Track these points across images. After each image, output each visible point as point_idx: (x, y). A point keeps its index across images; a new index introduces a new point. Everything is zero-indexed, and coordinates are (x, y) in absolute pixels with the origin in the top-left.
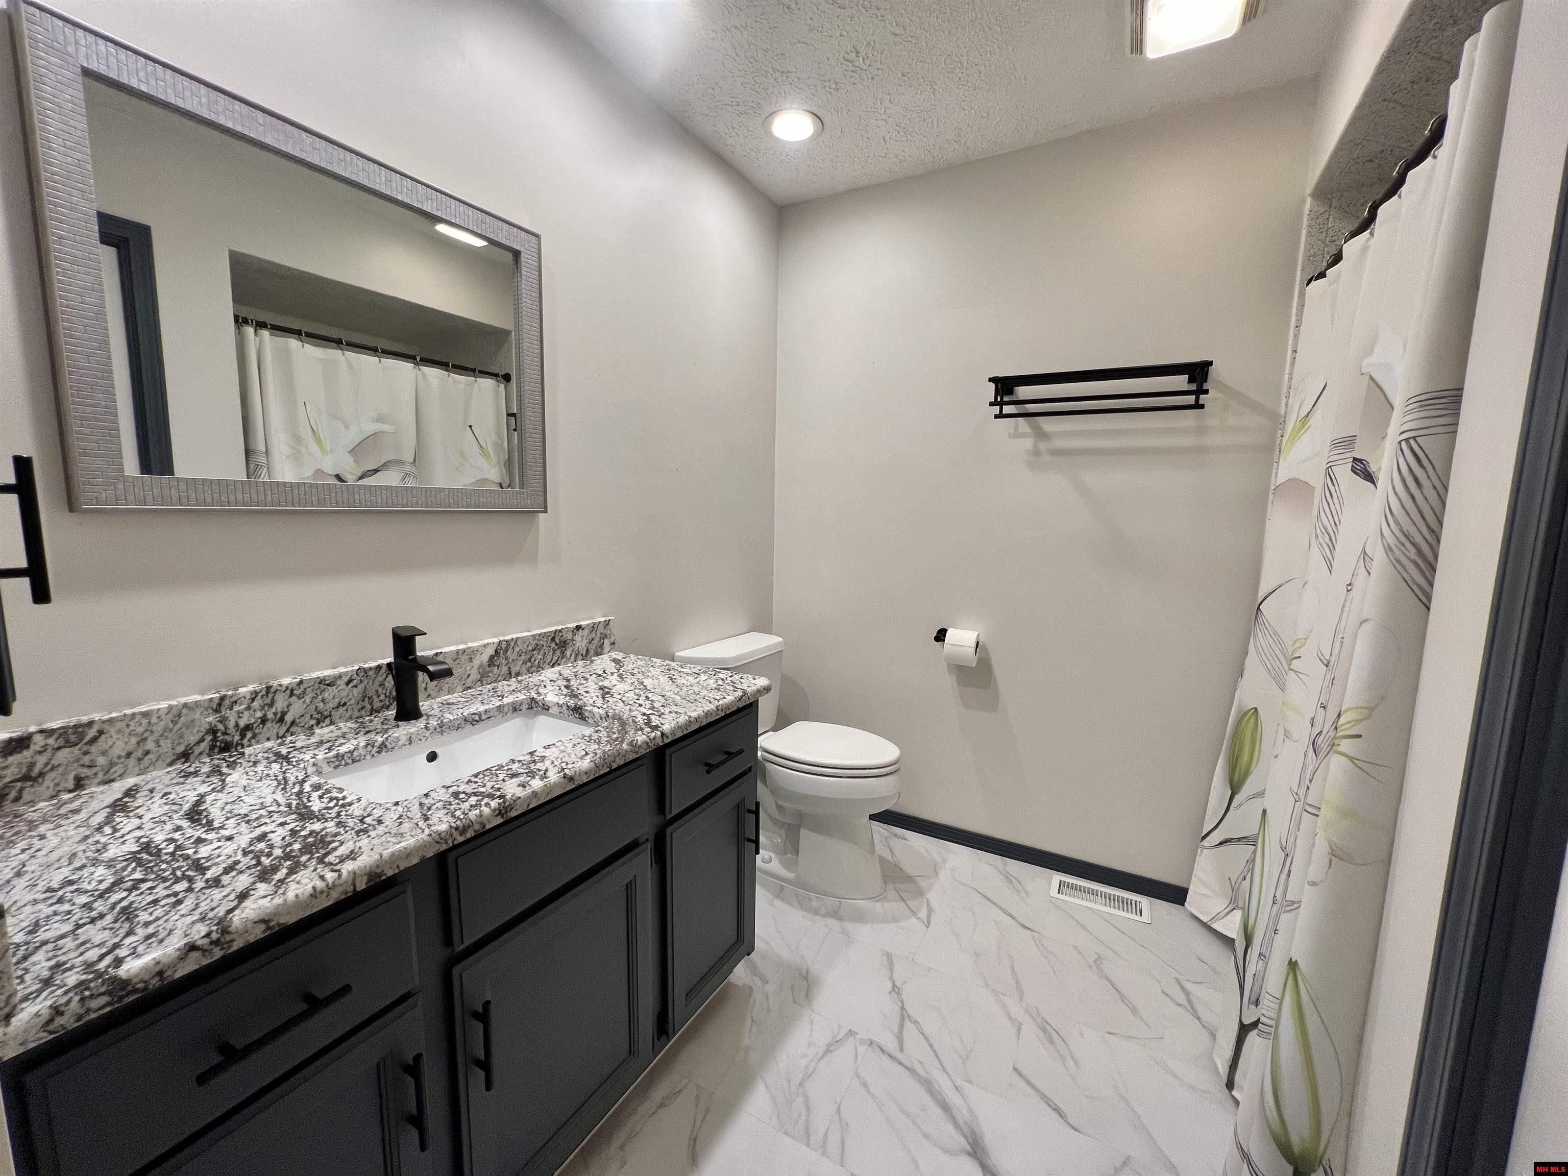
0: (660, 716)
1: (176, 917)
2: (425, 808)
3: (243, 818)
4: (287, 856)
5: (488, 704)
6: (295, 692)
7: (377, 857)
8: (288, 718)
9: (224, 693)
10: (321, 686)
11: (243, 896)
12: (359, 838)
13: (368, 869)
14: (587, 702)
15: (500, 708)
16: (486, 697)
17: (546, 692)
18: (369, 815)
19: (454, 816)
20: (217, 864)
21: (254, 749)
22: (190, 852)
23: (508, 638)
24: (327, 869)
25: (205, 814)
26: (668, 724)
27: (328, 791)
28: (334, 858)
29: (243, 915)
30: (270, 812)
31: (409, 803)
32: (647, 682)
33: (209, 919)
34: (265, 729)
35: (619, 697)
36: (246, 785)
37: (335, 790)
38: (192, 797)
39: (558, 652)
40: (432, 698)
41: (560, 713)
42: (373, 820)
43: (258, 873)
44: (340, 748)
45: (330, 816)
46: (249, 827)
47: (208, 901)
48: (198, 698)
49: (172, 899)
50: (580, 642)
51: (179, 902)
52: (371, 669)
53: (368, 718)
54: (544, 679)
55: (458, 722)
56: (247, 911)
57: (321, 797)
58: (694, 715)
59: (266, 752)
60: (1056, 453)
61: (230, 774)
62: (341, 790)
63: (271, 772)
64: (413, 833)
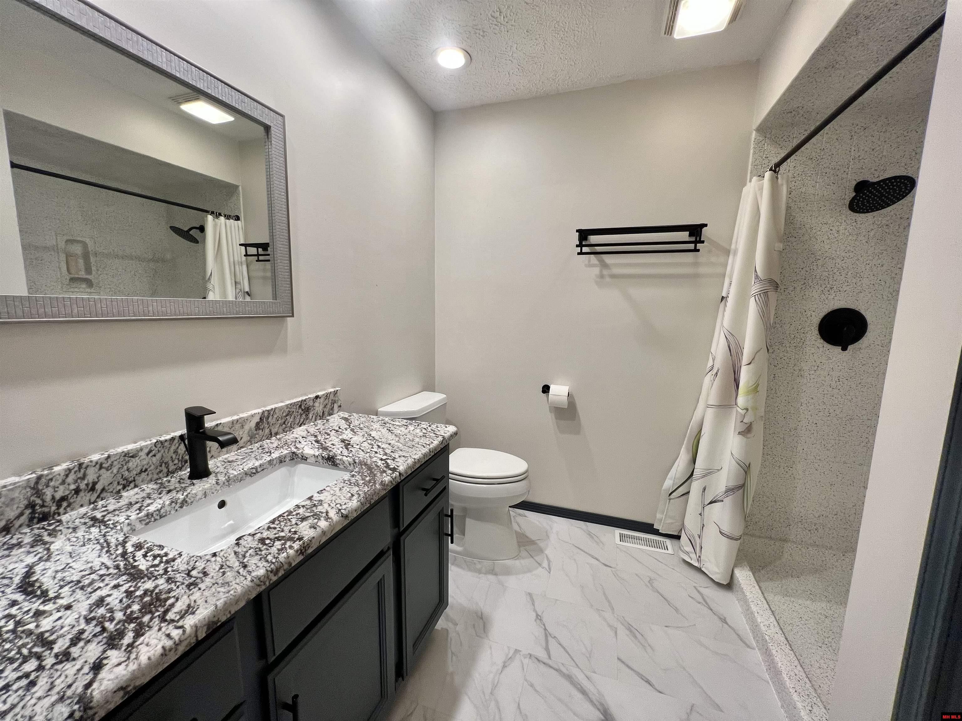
0: (393, 460)
1: (33, 701)
2: (240, 556)
3: (76, 584)
4: (130, 619)
5: (261, 459)
6: (104, 465)
7: (213, 608)
8: (99, 487)
9: (40, 473)
10: (126, 458)
11: (97, 667)
12: (191, 592)
13: (207, 619)
14: (336, 453)
15: (270, 462)
16: (257, 454)
17: (302, 446)
18: (193, 568)
19: (267, 561)
20: (63, 636)
21: (70, 516)
22: (32, 626)
23: (269, 408)
24: (171, 627)
25: (37, 585)
26: (402, 465)
27: (150, 550)
28: (174, 615)
29: (102, 688)
30: (102, 576)
31: (225, 553)
32: (373, 434)
33: (69, 698)
34: (79, 498)
35: (358, 447)
36: (71, 551)
37: (155, 548)
38: (21, 570)
39: (304, 416)
40: (215, 458)
41: (316, 461)
42: (199, 573)
43: (105, 640)
44: (148, 508)
45: (158, 573)
46: (84, 593)
47: (63, 678)
48: (16, 479)
49: (24, 682)
50: (319, 407)
51: (33, 684)
52: (166, 441)
53: (165, 479)
54: (297, 436)
55: (241, 476)
56: (105, 683)
57: (145, 556)
58: (417, 457)
59: (82, 517)
60: (613, 276)
61: (53, 542)
62: (161, 547)
63: (91, 537)
64: (238, 581)
